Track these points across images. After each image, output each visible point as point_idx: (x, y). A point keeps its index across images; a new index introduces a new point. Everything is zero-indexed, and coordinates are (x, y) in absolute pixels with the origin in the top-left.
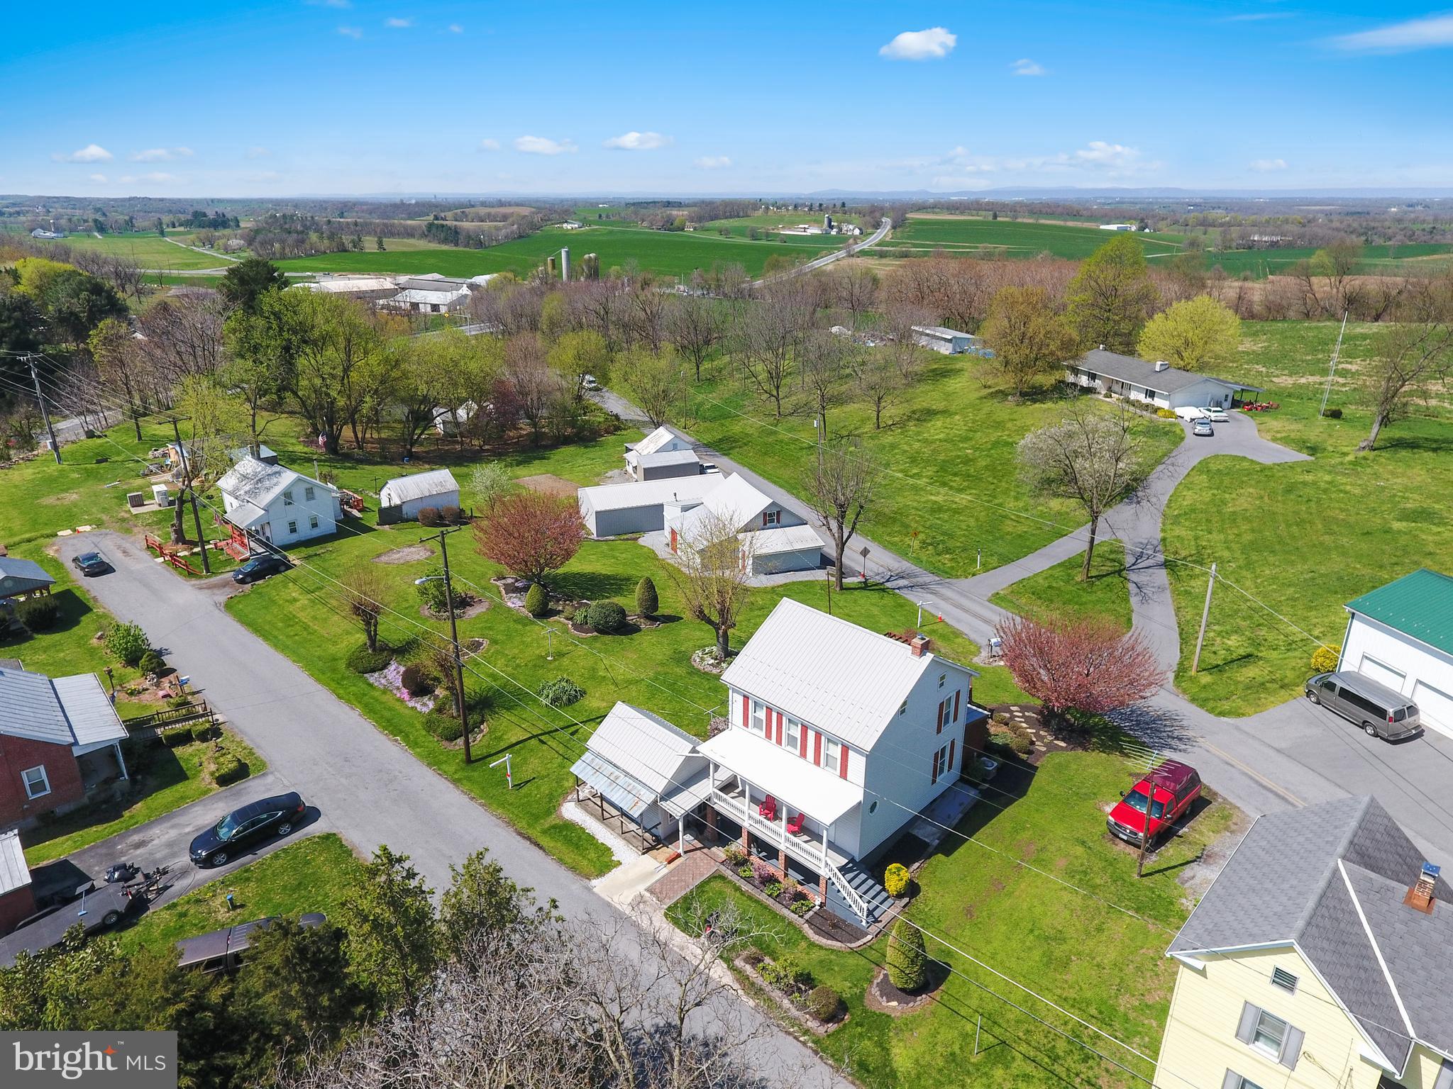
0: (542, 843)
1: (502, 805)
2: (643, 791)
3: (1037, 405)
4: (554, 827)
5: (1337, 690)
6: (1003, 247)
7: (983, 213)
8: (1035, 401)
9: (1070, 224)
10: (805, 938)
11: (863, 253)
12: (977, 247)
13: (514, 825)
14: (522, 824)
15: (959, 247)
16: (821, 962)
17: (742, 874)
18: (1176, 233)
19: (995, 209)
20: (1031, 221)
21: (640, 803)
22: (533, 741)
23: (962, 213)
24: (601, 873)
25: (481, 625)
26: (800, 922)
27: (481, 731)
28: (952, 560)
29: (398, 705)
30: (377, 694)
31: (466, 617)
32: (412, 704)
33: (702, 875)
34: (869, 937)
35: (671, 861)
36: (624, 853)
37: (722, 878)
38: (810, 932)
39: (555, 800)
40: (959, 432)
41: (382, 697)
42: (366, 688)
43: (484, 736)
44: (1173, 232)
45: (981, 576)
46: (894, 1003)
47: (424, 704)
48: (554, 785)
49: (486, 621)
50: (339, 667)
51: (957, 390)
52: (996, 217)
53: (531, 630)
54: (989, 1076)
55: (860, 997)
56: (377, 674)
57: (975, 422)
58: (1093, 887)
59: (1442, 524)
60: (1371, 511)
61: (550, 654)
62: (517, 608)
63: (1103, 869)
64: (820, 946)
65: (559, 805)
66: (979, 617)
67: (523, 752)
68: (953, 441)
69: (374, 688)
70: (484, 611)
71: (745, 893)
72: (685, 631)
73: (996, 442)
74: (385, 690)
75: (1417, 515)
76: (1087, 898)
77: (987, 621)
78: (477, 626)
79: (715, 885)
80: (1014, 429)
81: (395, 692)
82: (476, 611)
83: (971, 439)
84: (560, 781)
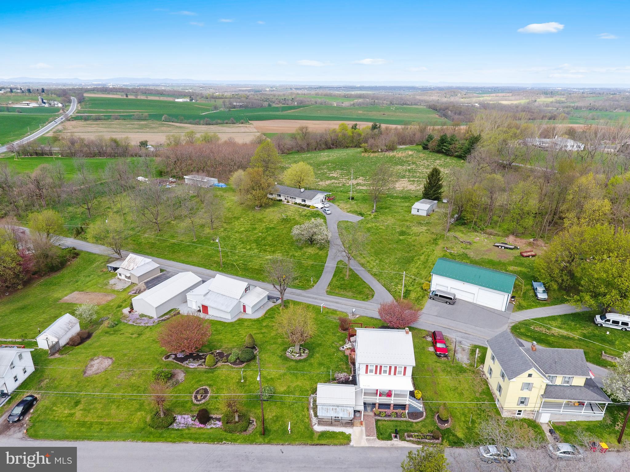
0: (323, 443)
1: (294, 440)
2: (348, 409)
3: (268, 210)
4: (319, 436)
5: (439, 296)
7: (119, 94)
10: (413, 422)
11: (73, 118)
14: (309, 442)
15: (120, 112)
16: (422, 426)
17: (383, 416)
18: (204, 102)
19: (126, 92)
20: (144, 98)
21: (351, 413)
23: (109, 93)
24: (350, 441)
25: (194, 381)
26: (407, 419)
27: (253, 421)
28: (300, 282)
29: (202, 431)
30: (187, 431)
31: (181, 381)
32: (209, 427)
33: (373, 423)
34: (424, 413)
35: (362, 424)
36: (347, 430)
37: (379, 420)
38: (412, 420)
39: (309, 427)
40: (248, 226)
41: (191, 431)
42: (179, 432)
43: (256, 422)
44: (203, 101)
45: (316, 286)
46: (446, 425)
47: (214, 424)
48: (303, 424)
49: (193, 379)
50: (150, 431)
51: (230, 207)
52: (127, 96)
53: (219, 374)
54: (476, 427)
55: (438, 428)
56: (175, 424)
57: (250, 220)
58: (450, 372)
59: (409, 235)
60: (392, 234)
61: (241, 379)
62: (197, 367)
63: (447, 366)
64: (418, 422)
65: (312, 429)
66: (333, 302)
67: (279, 419)
68: (250, 231)
69: (181, 430)
70: (184, 375)
71: (388, 421)
72: (268, 347)
73: (267, 228)
74: (188, 428)
75: (402, 233)
76: (451, 375)
77: (337, 303)
78: (192, 382)
79: (380, 423)
80: (268, 221)
81: (194, 426)
82: (181, 376)
83: (256, 228)
84: (303, 421)
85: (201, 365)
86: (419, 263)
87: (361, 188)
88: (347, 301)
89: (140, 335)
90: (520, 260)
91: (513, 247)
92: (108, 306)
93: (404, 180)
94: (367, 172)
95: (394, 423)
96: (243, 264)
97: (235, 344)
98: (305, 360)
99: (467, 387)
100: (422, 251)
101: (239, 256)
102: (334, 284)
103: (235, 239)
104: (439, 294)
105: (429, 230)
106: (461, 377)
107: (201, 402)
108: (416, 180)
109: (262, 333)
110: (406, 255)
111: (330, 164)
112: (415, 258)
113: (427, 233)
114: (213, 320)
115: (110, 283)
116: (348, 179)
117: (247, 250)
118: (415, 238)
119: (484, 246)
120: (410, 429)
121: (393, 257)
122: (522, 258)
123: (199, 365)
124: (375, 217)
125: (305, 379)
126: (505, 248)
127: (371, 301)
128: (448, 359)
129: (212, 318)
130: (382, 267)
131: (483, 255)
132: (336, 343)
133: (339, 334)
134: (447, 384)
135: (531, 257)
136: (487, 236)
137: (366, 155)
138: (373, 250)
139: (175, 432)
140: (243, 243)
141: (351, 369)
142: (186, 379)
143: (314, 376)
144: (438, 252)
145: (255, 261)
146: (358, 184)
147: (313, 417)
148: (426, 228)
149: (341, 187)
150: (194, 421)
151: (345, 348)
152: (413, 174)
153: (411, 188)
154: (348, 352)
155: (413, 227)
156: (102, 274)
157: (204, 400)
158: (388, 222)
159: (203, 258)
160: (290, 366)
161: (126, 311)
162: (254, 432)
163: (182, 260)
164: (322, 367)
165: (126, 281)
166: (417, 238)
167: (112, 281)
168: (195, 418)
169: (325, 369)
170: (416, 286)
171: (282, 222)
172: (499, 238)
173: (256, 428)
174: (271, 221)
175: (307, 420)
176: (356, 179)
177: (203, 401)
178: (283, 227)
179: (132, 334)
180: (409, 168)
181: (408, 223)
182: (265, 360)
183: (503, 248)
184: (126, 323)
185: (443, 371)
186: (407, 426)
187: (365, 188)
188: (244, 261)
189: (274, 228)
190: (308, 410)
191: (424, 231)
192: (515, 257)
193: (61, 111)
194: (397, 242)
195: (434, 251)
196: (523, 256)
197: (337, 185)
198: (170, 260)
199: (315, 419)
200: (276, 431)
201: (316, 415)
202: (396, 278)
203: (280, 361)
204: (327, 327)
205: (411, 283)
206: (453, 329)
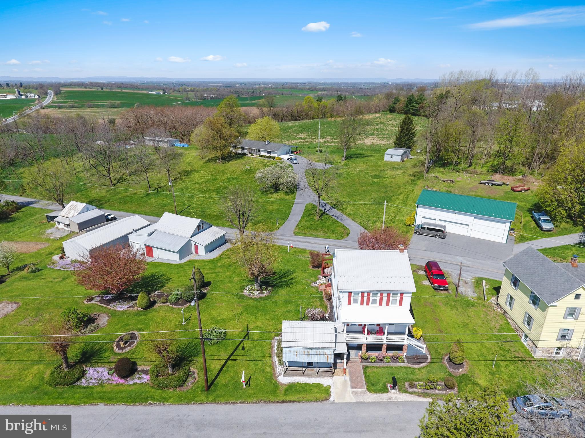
0: (291, 400)
1: (251, 396)
2: (326, 351)
3: (230, 162)
4: (286, 390)
5: (426, 229)
6: (118, 102)
7: (95, 87)
8: (229, 161)
9: (136, 91)
10: (414, 368)
11: (48, 107)
12: (107, 102)
13: (269, 401)
14: (272, 398)
15: (95, 103)
16: (428, 372)
17: (373, 361)
19: (102, 86)
20: (119, 91)
21: (329, 356)
22: (229, 362)
23: (86, 88)
24: (330, 395)
25: (119, 326)
26: (406, 364)
27: (194, 373)
28: (263, 225)
29: (121, 388)
30: (99, 389)
31: (102, 326)
32: (131, 382)
33: (360, 370)
34: (428, 356)
35: (345, 373)
36: (325, 381)
37: (368, 367)
38: (413, 366)
39: (272, 379)
40: (208, 177)
41: (105, 389)
42: (87, 390)
43: (198, 374)
44: (176, 94)
45: (282, 228)
46: (461, 370)
47: (139, 379)
48: (263, 374)
49: (119, 323)
50: (47, 390)
51: (191, 161)
52: (102, 89)
53: (154, 316)
54: (502, 372)
55: (450, 375)
56: (83, 380)
57: (211, 172)
58: (454, 306)
59: (384, 178)
60: (365, 178)
61: (182, 322)
62: (126, 309)
63: (449, 300)
64: (422, 368)
65: (277, 380)
66: (302, 242)
67: (230, 369)
68: (210, 181)
69: (92, 387)
70: (108, 318)
71: (380, 367)
72: (222, 286)
73: (228, 179)
74: (101, 385)
75: (376, 176)
76: (457, 310)
77: (306, 242)
78: (116, 327)
79: (369, 371)
80: (230, 172)
81: (110, 382)
82: (103, 320)
83: (217, 179)
84: (263, 371)
85: (132, 307)
86: (398, 202)
87: (329, 144)
88: (318, 240)
89: (64, 279)
90: (512, 194)
91: (502, 183)
92: (38, 253)
93: (373, 137)
94: (334, 132)
95: (389, 370)
96: (200, 211)
97: (181, 284)
98: (267, 298)
99: (479, 322)
100: (400, 192)
101: (196, 204)
102: (304, 225)
103: (194, 189)
104: (426, 227)
105: (405, 173)
106: (471, 311)
107: (124, 351)
108: (385, 136)
109: (215, 273)
110: (383, 195)
111: (296, 128)
112: (393, 198)
113: (404, 175)
114: (158, 263)
115: (47, 233)
116: (315, 138)
117: (206, 198)
118: (390, 180)
119: (469, 184)
120: (411, 377)
121: (368, 198)
122: (513, 193)
123: (130, 307)
124: (345, 164)
125: (267, 319)
126: (493, 184)
127: (346, 239)
128: (448, 292)
129: (158, 261)
130: (356, 207)
131: (470, 191)
132: (306, 279)
133: (310, 271)
134: (453, 320)
135: (523, 192)
136: (470, 175)
137: (333, 119)
138: (345, 193)
139: (82, 390)
140: (202, 192)
141: (326, 307)
142: (109, 323)
143: (279, 316)
144: (418, 191)
145: (214, 208)
146: (325, 142)
147: (277, 365)
148: (402, 171)
149: (308, 145)
150: (112, 375)
151: (318, 283)
152: (382, 132)
153: (381, 143)
154: (321, 288)
155: (388, 171)
156: (40, 225)
157: (129, 348)
158: (360, 168)
159: (157, 208)
160: (248, 305)
161: (56, 258)
162: (194, 388)
163: (133, 211)
164: (290, 305)
165: (65, 230)
166: (393, 180)
167: (49, 231)
168: (113, 370)
169: (293, 307)
170: (397, 223)
171: (245, 172)
172: (484, 176)
173: (197, 382)
174: (233, 172)
175: (268, 370)
176: (324, 138)
177: (127, 350)
178: (247, 176)
179: (55, 279)
180: (378, 127)
181: (382, 168)
182: (216, 299)
183: (490, 185)
184: (53, 269)
185: (446, 305)
186: (407, 374)
187: (332, 144)
188: (202, 208)
189: (236, 178)
190: (271, 357)
191: (400, 174)
192: (506, 193)
193: (37, 102)
194: (371, 184)
195: (413, 190)
196: (514, 191)
197: (304, 143)
198: (120, 211)
199: (280, 368)
200: (226, 385)
201: (281, 362)
202: (374, 217)
203: (235, 300)
204: (295, 265)
205: (391, 221)
206: (448, 262)
